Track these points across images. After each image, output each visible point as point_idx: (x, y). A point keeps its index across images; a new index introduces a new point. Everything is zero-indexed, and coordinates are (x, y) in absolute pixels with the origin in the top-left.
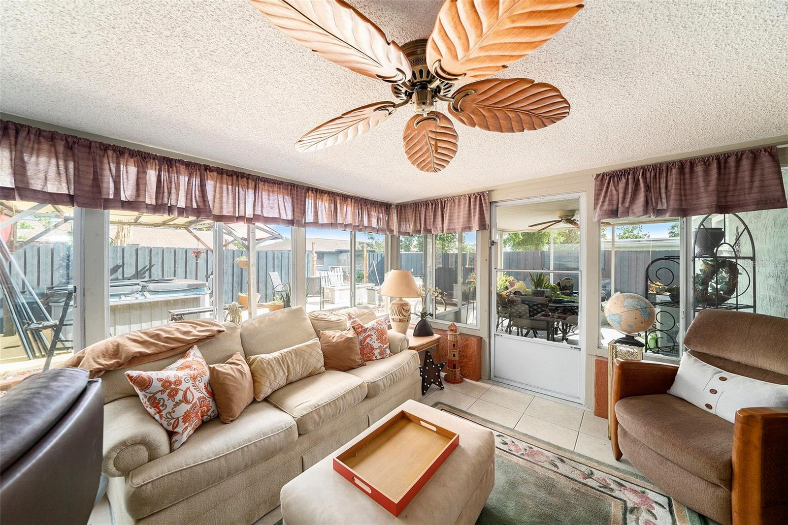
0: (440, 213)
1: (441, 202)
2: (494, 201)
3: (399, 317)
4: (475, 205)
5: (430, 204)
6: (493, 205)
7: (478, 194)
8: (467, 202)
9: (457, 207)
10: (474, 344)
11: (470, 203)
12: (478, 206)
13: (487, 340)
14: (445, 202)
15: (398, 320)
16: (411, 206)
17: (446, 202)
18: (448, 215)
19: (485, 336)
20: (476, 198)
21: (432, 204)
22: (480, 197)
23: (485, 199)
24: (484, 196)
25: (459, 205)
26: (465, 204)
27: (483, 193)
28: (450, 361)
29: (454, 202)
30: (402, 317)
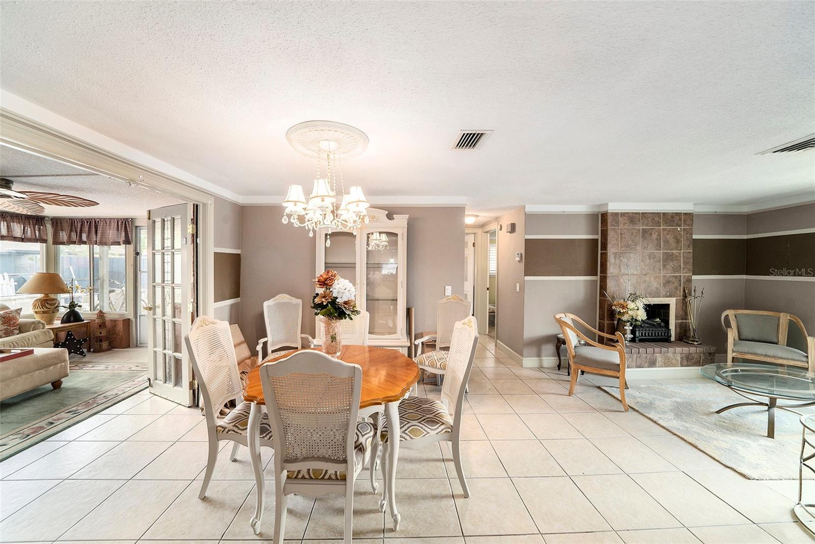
0: (94, 229)
1: (95, 221)
2: (138, 225)
3: (42, 310)
4: (122, 227)
5: (86, 221)
6: (138, 228)
7: (123, 219)
8: (116, 224)
9: (108, 227)
10: (120, 326)
11: (118, 225)
12: (123, 228)
13: (134, 320)
14: (98, 222)
15: (42, 312)
16: (67, 221)
17: (100, 222)
18: (100, 232)
19: (131, 317)
20: (123, 222)
21: (87, 222)
22: (125, 222)
23: (129, 224)
24: (128, 222)
25: (110, 225)
26: (114, 225)
27: (127, 219)
28: (98, 337)
29: (106, 223)
30: (46, 309)
